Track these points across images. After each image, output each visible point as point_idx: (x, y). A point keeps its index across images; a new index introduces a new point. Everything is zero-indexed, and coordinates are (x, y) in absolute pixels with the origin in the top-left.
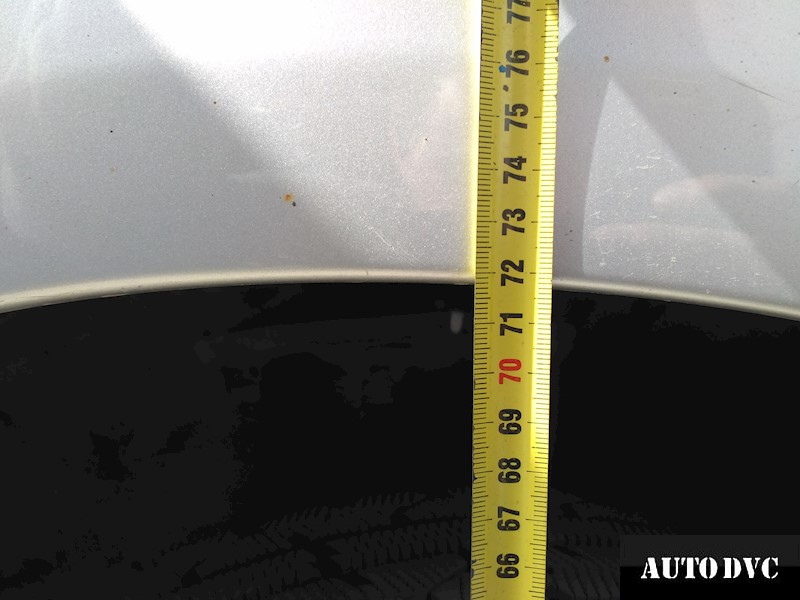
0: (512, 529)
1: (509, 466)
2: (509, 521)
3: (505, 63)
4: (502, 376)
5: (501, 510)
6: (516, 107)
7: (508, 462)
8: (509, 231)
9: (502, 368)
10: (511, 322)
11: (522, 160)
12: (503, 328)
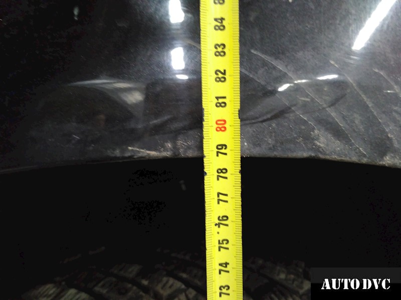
3: (217, 222)
6: (223, 240)
11: (227, 264)
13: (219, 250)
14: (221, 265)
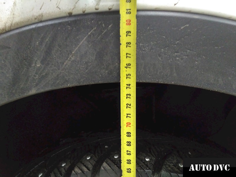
0: (129, 155)
1: (129, 143)
2: (129, 153)
3: (126, 66)
4: (127, 126)
5: (127, 151)
6: (128, 74)
7: (129, 142)
8: (128, 98)
9: (127, 124)
10: (128, 115)
11: (130, 85)
12: (127, 116)
13: (127, 78)
14: (127, 85)
